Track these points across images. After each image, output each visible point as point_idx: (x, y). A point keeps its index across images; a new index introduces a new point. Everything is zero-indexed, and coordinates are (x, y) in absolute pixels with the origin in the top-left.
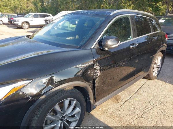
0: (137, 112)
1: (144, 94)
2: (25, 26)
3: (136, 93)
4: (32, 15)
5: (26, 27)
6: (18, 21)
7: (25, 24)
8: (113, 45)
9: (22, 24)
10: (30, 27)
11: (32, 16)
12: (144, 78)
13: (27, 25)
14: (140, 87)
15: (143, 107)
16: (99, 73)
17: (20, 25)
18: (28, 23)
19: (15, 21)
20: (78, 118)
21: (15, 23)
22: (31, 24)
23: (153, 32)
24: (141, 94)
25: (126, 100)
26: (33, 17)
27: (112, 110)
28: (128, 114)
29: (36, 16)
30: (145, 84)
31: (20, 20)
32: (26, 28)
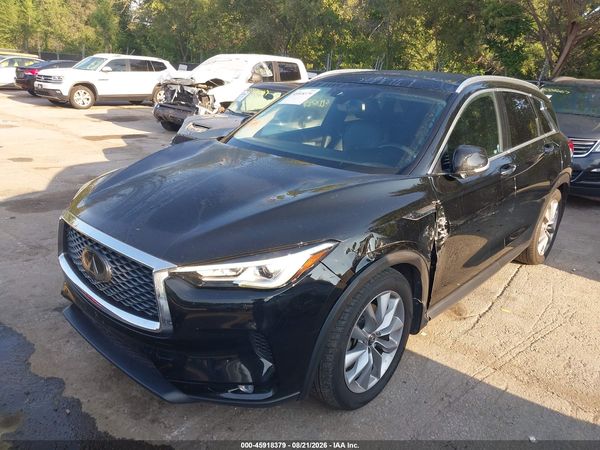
0: (516, 339)
1: (521, 298)
2: (82, 98)
3: (502, 298)
4: (107, 62)
5: (86, 101)
6: (59, 81)
7: (82, 92)
8: (477, 167)
9: (72, 92)
10: (99, 101)
11: (107, 65)
12: (515, 261)
13: (88, 95)
14: (506, 283)
15: (529, 329)
16: (444, 234)
17: (66, 93)
18: (90, 87)
19: (47, 79)
20: (397, 343)
21: (48, 86)
22: (102, 91)
23: (542, 134)
24: (514, 299)
25: (481, 313)
26: (109, 68)
27: (455, 335)
28: (498, 343)
29: (117, 66)
30: (518, 276)
31: (64, 79)
32: (86, 105)
